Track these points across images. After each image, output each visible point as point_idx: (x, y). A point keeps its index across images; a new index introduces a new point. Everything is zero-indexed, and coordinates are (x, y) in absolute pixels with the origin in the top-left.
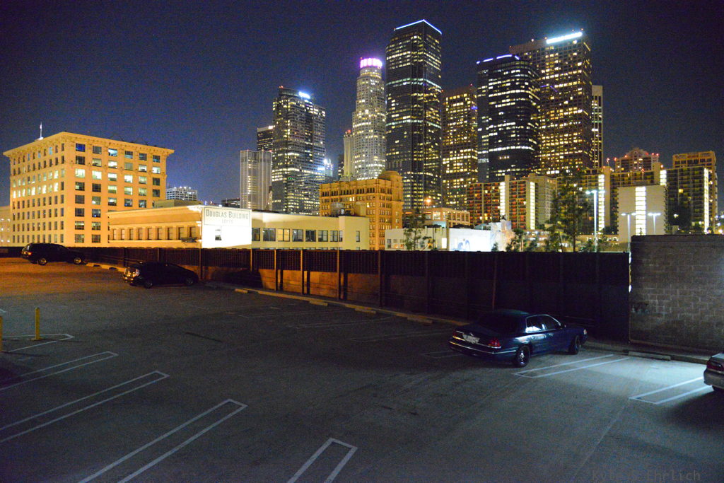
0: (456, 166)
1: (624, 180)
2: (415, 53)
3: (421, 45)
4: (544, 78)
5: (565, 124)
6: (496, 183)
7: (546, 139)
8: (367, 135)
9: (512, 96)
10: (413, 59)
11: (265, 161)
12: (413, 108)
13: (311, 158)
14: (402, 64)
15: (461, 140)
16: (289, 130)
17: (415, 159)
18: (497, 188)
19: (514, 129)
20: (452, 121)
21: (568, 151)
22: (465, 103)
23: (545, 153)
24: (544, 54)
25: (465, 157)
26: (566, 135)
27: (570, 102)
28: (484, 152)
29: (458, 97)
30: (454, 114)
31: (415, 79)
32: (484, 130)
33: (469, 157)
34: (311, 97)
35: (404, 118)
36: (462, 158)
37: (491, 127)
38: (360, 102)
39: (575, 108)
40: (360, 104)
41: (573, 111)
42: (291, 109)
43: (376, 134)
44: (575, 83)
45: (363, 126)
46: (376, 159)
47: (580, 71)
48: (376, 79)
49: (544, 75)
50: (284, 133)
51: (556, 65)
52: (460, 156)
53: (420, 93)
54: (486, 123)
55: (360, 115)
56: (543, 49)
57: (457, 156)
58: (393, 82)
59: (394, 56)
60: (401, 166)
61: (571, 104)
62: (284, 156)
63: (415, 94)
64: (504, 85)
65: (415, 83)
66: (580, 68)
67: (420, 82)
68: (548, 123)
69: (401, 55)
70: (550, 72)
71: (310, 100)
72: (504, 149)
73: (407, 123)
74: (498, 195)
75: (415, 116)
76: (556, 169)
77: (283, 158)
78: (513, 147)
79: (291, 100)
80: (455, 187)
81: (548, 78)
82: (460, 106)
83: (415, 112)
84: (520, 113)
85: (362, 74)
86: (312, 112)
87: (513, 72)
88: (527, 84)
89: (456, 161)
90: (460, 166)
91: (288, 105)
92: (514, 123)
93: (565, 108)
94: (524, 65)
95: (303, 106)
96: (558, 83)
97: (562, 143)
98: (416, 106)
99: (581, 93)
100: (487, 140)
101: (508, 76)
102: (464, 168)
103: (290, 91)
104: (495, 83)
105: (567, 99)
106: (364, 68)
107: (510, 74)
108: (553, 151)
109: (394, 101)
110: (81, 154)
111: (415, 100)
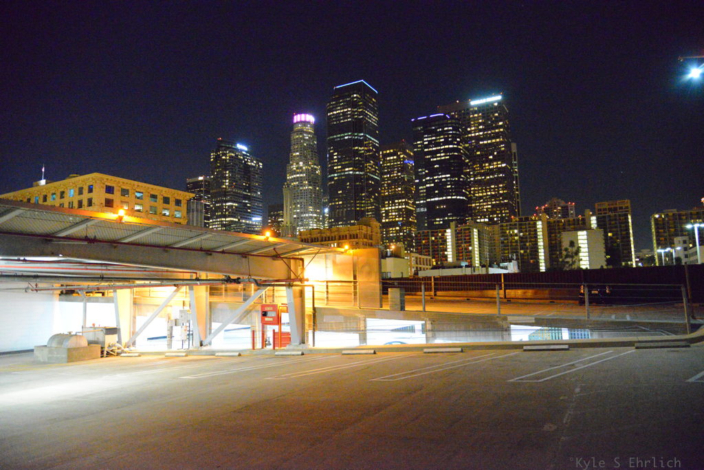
0: (392, 215)
1: (559, 225)
2: (355, 110)
3: (361, 103)
4: (470, 135)
5: (491, 177)
6: (442, 230)
7: (474, 190)
8: (301, 186)
9: (446, 151)
10: (354, 115)
11: (197, 211)
12: (354, 160)
13: (249, 208)
14: (344, 119)
15: (395, 191)
16: (227, 181)
17: (358, 209)
18: (443, 235)
19: (448, 181)
20: (386, 173)
21: (495, 201)
22: (398, 156)
23: (475, 203)
24: (469, 114)
25: (400, 207)
26: (493, 186)
27: (494, 156)
28: (422, 202)
29: (392, 151)
30: (388, 167)
31: (356, 134)
32: (421, 181)
33: (404, 206)
34: (248, 148)
35: (347, 169)
36: (397, 207)
37: (428, 178)
38: (294, 154)
39: (499, 163)
40: (294, 156)
41: (497, 164)
42: (230, 160)
43: (310, 185)
44: (498, 140)
45: (297, 178)
46: (311, 208)
47: (502, 130)
48: (310, 133)
49: (470, 132)
50: (223, 183)
51: (480, 124)
52: (395, 206)
53: (361, 147)
54: (422, 175)
55: (294, 167)
56: (468, 109)
57: (392, 206)
58: (335, 137)
59: (335, 113)
60: (344, 214)
61: (496, 159)
62: (222, 206)
63: (356, 148)
64: (438, 141)
65: (356, 137)
66: (501, 127)
67: (361, 136)
68: (475, 176)
69: (342, 111)
70: (475, 130)
71: (246, 152)
72: (441, 199)
73: (349, 174)
74: (444, 241)
75: (356, 168)
76: (485, 218)
77: (221, 208)
78: (449, 197)
79: (230, 152)
80: (391, 235)
81: (473, 135)
82: (394, 159)
83: (357, 164)
84: (454, 167)
85: (296, 129)
86: (249, 164)
87: (446, 129)
88: (458, 140)
89: (392, 210)
90: (396, 215)
91: (226, 156)
92: (448, 175)
93: (490, 162)
94: (455, 124)
95: (242, 158)
96: (482, 140)
97: (489, 193)
98: (357, 158)
99: (503, 149)
100: (425, 191)
101: (443, 133)
102: (399, 217)
103: (229, 143)
104: (429, 139)
105: (492, 154)
106: (298, 122)
107: (443, 131)
108: (482, 201)
109: (336, 154)
111: (356, 153)
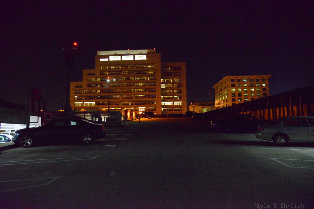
110: (233, 83)
